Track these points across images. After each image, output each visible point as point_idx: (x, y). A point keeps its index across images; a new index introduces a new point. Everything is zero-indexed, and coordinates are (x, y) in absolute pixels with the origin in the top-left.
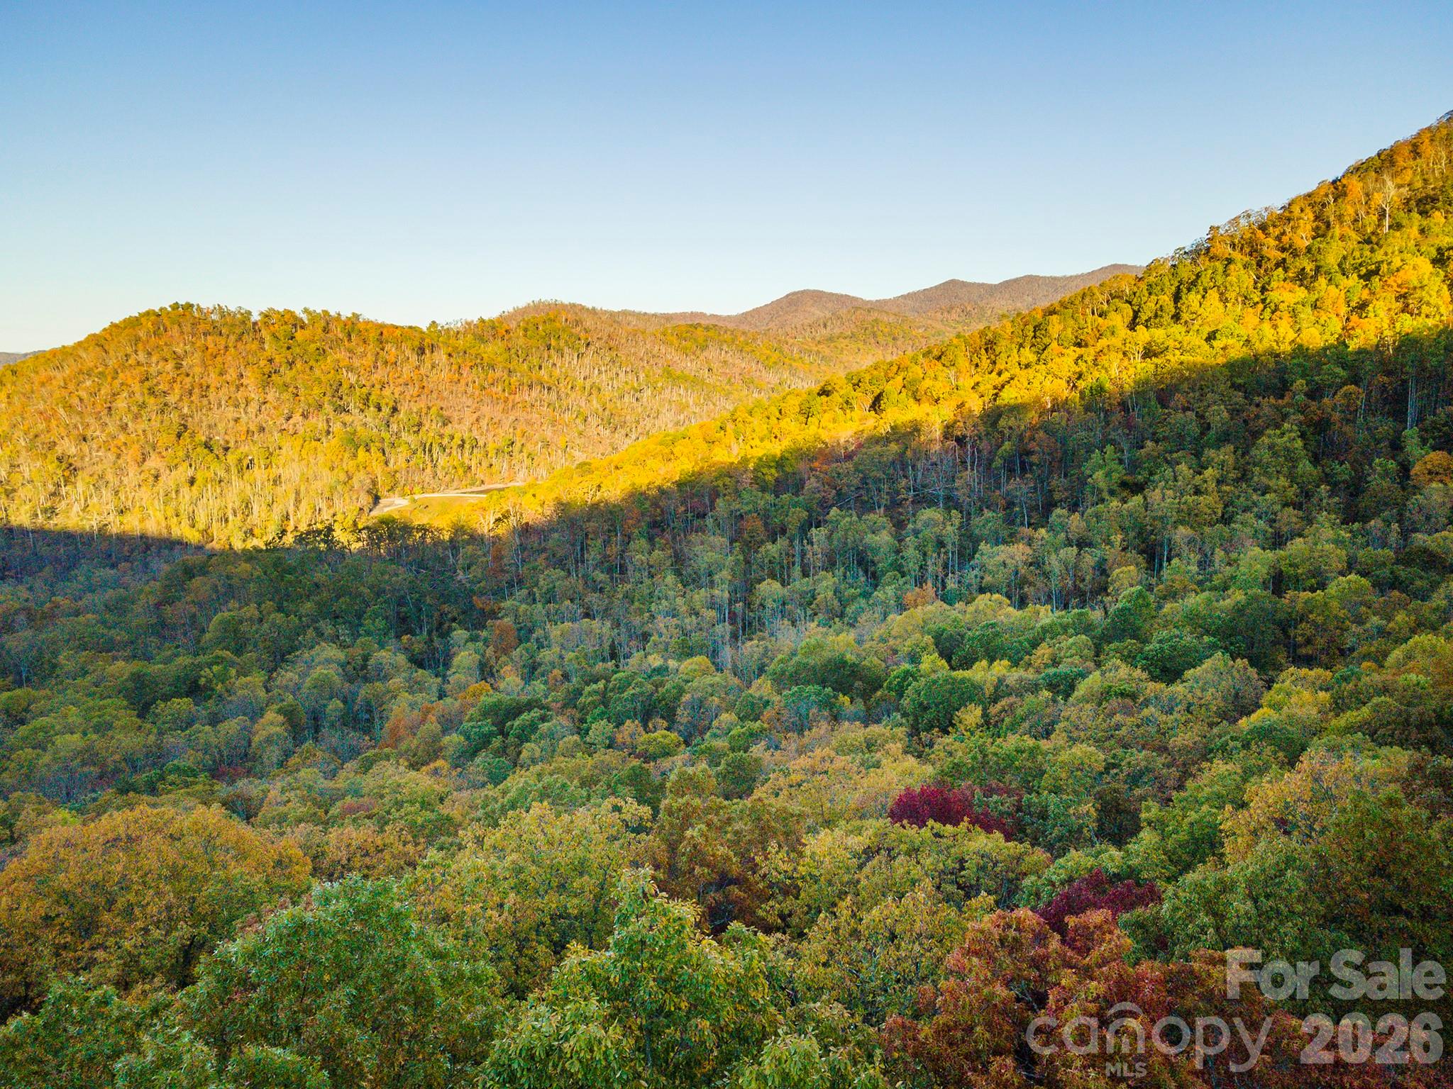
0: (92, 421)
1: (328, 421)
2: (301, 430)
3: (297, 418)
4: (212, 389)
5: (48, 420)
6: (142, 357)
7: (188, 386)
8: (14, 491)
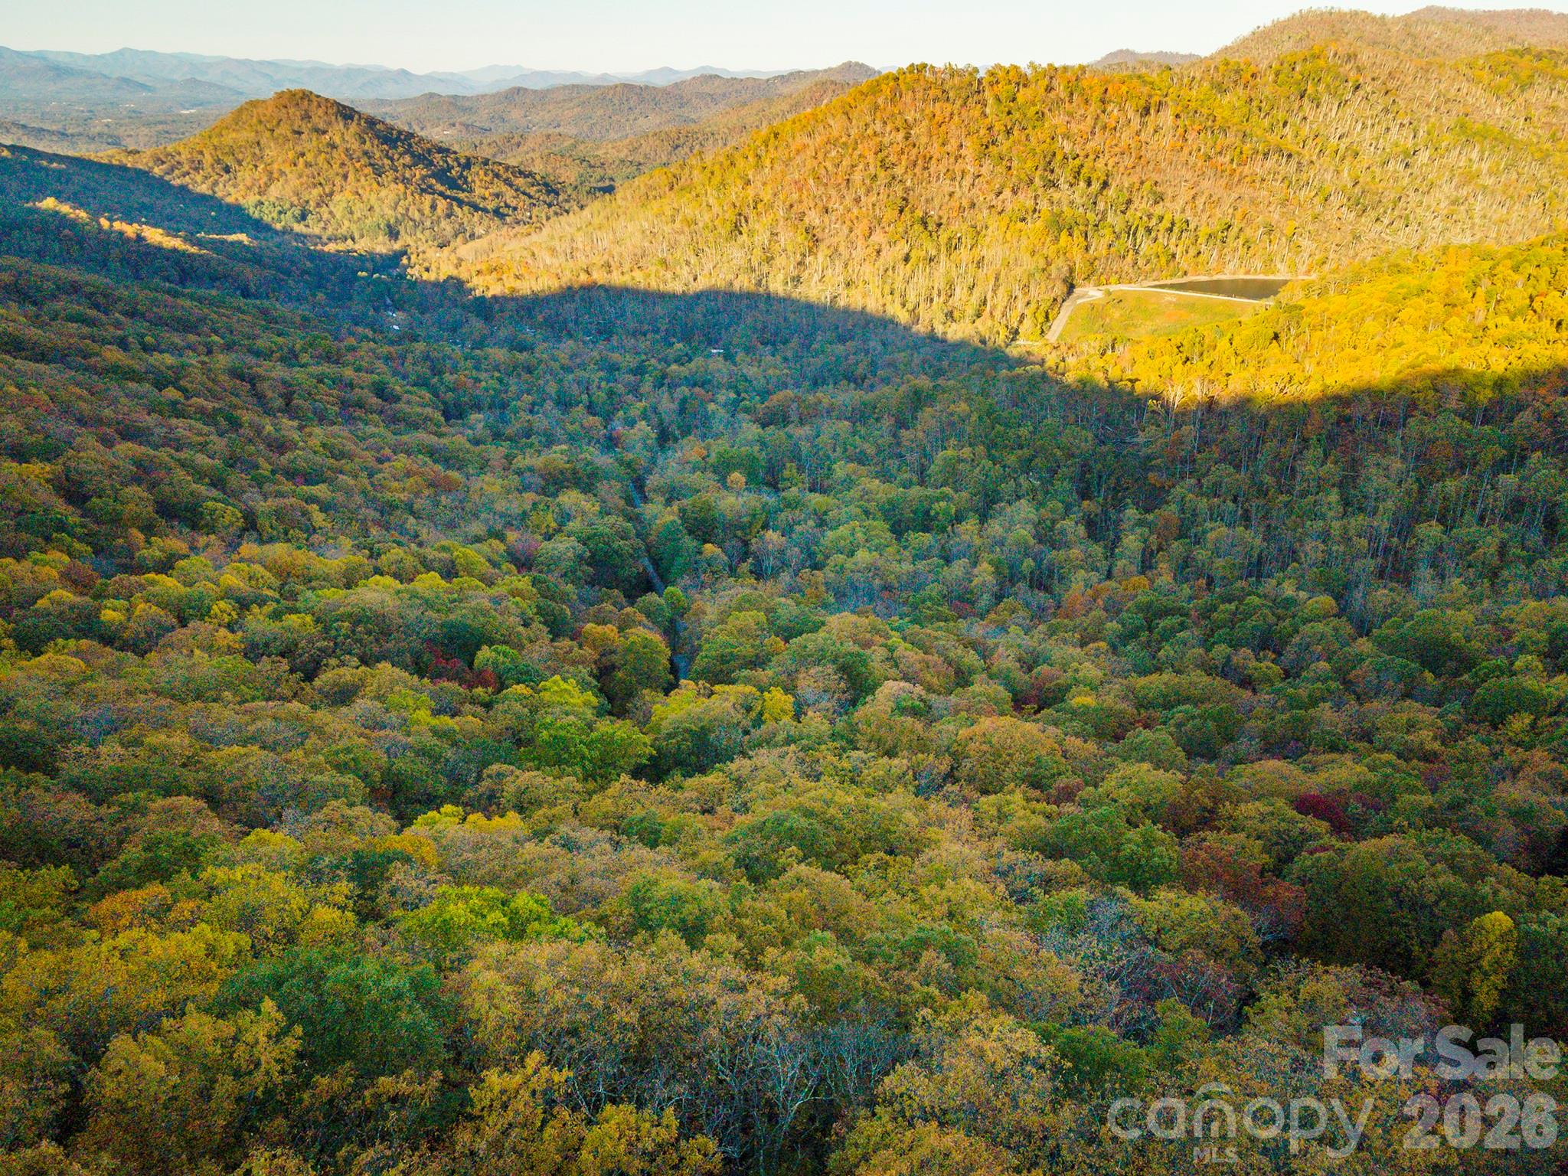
0: (833, 192)
1: (1036, 198)
2: (1009, 207)
3: (1007, 193)
4: (933, 161)
5: (800, 190)
6: (878, 126)
7: (913, 158)
8: (773, 258)
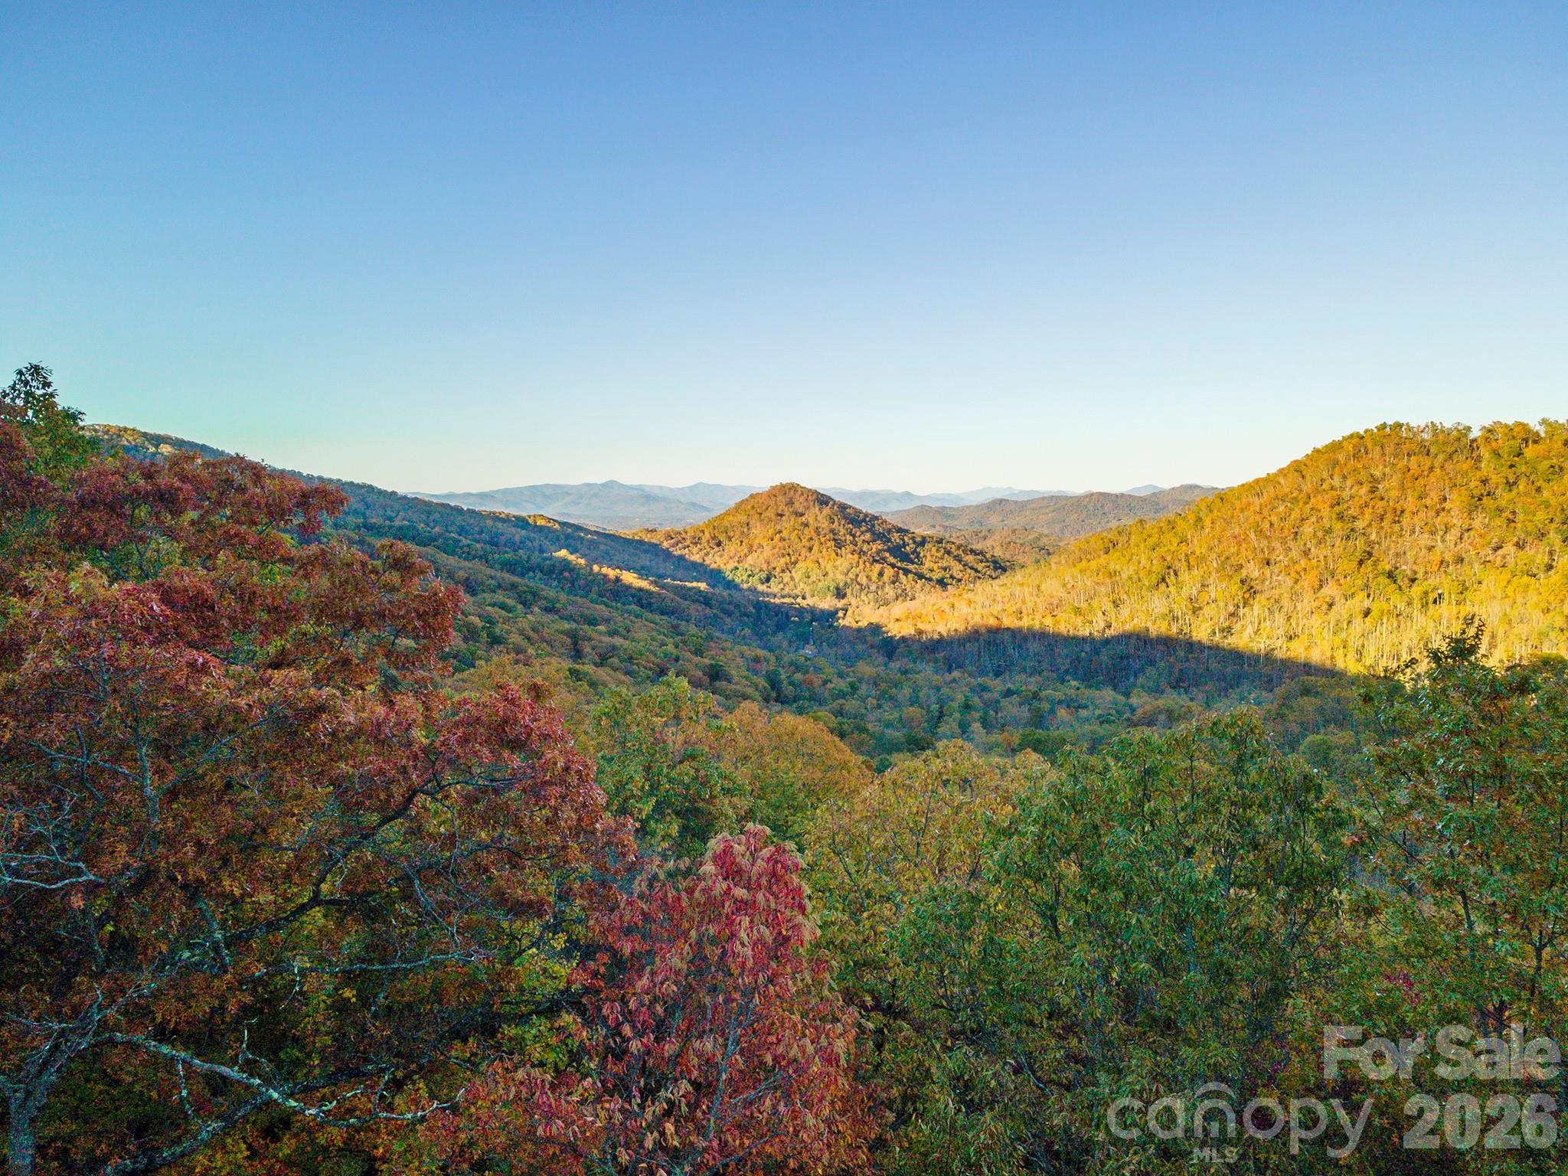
0: (1276, 545)
1: (1551, 553)
2: (1511, 561)
3: (1509, 548)
4: (1407, 514)
5: (1239, 544)
6: (1337, 481)
7: (1380, 511)
8: (1200, 608)
